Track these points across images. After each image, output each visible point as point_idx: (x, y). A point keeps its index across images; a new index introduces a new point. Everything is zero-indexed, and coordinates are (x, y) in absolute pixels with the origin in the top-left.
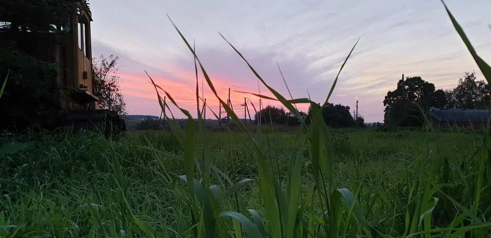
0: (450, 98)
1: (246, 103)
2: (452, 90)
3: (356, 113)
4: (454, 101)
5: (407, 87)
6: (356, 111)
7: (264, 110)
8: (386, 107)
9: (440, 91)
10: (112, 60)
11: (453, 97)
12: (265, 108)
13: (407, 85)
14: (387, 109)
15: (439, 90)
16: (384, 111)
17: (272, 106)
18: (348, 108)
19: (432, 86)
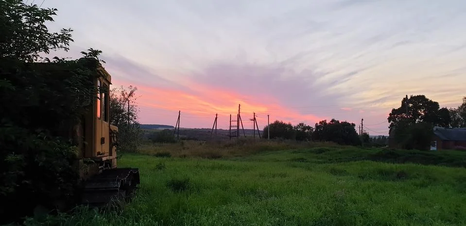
0: (454, 116)
1: (255, 118)
2: (457, 108)
3: (361, 129)
4: (459, 119)
5: (411, 105)
6: (361, 127)
7: (272, 124)
8: (390, 124)
9: (445, 110)
10: (131, 90)
11: (458, 115)
12: (273, 122)
13: (411, 103)
14: (391, 126)
15: (443, 108)
16: (389, 127)
17: (280, 121)
18: (354, 125)
19: (436, 104)
